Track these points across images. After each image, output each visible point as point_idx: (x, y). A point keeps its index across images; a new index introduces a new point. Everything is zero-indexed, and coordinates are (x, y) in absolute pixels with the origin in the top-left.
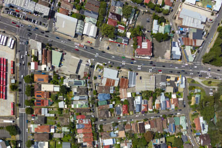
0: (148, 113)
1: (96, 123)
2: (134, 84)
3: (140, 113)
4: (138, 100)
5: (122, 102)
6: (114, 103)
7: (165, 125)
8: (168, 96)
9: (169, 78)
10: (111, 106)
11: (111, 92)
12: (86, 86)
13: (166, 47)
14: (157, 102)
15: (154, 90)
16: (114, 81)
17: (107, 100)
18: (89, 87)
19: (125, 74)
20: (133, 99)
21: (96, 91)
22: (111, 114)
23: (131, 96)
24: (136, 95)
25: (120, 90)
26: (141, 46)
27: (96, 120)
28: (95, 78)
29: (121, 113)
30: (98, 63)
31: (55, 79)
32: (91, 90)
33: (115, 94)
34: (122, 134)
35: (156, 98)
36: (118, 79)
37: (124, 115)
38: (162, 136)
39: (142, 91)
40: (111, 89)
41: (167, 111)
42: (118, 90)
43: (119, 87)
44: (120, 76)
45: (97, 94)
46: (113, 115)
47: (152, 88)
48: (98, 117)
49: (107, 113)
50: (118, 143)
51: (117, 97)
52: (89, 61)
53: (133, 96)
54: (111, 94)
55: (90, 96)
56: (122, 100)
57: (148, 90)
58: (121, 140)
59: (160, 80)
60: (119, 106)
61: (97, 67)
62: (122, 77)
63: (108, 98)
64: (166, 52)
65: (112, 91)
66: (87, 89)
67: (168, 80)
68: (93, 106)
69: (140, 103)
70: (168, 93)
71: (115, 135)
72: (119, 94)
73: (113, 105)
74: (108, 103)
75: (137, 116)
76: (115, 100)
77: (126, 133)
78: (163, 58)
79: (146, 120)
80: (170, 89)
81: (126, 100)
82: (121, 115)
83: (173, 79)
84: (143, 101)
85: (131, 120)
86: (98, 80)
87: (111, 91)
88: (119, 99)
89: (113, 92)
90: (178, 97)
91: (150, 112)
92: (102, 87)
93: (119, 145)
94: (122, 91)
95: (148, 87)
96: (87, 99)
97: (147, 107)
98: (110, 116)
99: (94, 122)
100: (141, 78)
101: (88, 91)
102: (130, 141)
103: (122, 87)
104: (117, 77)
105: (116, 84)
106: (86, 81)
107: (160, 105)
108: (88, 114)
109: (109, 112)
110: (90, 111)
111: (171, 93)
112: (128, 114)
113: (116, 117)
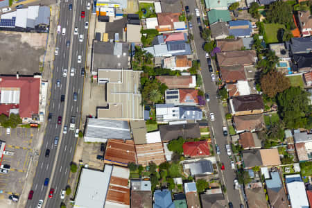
0: (203, 88)
3: (203, 109)
4: (167, 114)
5: (176, 157)
6: (179, 181)
7: (235, 45)
8: (151, 37)
9: (98, 36)
10: (190, 188)
11: (149, 188)
13: (12, 45)
14: (171, 65)
15: (138, 73)
16: (113, 179)
17: (173, 200)
19: (90, 150)
20: (165, 129)
23: (158, 133)
25: (141, 162)
26: (12, 106)
29: (209, 162)
33: (153, 178)
34: (271, 157)
36: (108, 168)
37: (213, 154)
39: (142, 104)
40: (138, 187)
41: (193, 42)
42: (140, 167)
43: (131, 166)
44: (96, 164)
46: (214, 184)
47: (132, 78)
50: (297, 168)
51: (160, 171)
53: (155, 127)
54: (154, 189)
56: (169, 158)
57: (137, 86)
58: (285, 159)
59: (107, 57)
62: (99, 157)
63: (168, 197)
64: (26, 44)
65: (146, 186)
67: (105, 38)
69: (177, 109)
70: (143, 39)
71: (276, 176)
72: (152, 165)
73: (186, 181)
74: (180, 196)
75: (213, 117)
76: (170, 177)
77: (266, 145)
78: (43, 51)
79: (222, 92)
80: (133, 34)
81: (169, 148)
82: (212, 160)
83: (101, 27)
84: (168, 101)
85: (225, 134)
87: (143, 188)
88: (165, 165)
89: (149, 183)
90: (154, 14)
91: (198, 83)
93: (302, 164)
94: (143, 158)
97: (186, 91)
102: (288, 133)
103: (132, 157)
105: (124, 173)
107: (178, 57)
111: (142, 32)
112: (209, 141)
113: (221, 174)
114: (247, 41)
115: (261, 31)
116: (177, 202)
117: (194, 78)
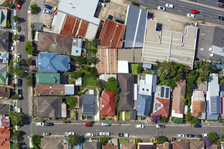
0: (170, 124)
1: (24, 128)
2: (140, 39)
3: (148, 119)
4: (146, 84)
5: (102, 84)
6: (79, 82)
10: (69, 89)
11: (74, 53)
12: (9, 26)
14: (196, 96)
15: (190, 64)
16: (86, 24)
17: (61, 73)
18: (15, 31)
19: (118, 11)
21: (34, 44)
22: (68, 112)
23: (127, 72)
24: (141, 70)
25: (100, 51)
27: (25, 120)
28: (36, 10)
29: (95, 114)
32: (22, 39)
33: (83, 60)
35: (195, 86)
36: (97, 21)
37: (103, 119)
39: (158, 62)
40: (75, 44)
42: (95, 52)
44: (104, 13)
45: (35, 53)
46: (72, 114)
47: (185, 57)
48: (30, 113)
49: (56, 106)
51: (89, 69)
53: (135, 72)
54: (72, 58)
55: (16, 56)
56: (102, 77)
57: (176, 60)
59: (211, 39)
60: (91, 92)
62: (110, 17)
65: (76, 51)
66: (11, 35)
68: (20, 82)
69: (150, 94)
72: (96, 61)
73: (77, 89)
74: (64, 80)
75: (139, 126)
76: (83, 75)
79: (163, 139)
81: (111, 80)
82: (97, 118)
84: (159, 87)
85: (120, 135)
86: (44, 17)
87: (74, 49)
88: (95, 73)
89: (79, 54)
91: (177, 121)
92: (50, 36)
95: (175, 52)
96: (5, 61)
97: (169, 106)
98: (64, 115)
99: (19, 125)
100: (159, 27)
101: (10, 41)
103: (105, 44)
104: (96, 15)
105: (90, 34)
106: (9, 13)
107: (204, 105)
108: (6, 102)
109: (64, 106)
110: (12, 94)
112: (115, 118)
113: (82, 122)
116: (58, 76)
117: (181, 116)
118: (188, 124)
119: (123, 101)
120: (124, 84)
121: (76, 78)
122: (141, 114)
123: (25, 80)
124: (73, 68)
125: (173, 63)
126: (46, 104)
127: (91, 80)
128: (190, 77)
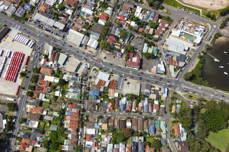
0: (132, 113)
1: (84, 113)
2: (122, 87)
3: (124, 111)
4: (124, 100)
5: (109, 100)
6: (102, 99)
7: (145, 126)
8: (151, 102)
9: (154, 87)
10: (99, 101)
11: (101, 90)
12: (82, 82)
13: (153, 64)
14: (140, 105)
15: (138, 95)
16: (105, 82)
17: (97, 96)
18: (83, 84)
19: (116, 78)
20: (119, 99)
21: (89, 88)
22: (98, 109)
23: (118, 96)
24: (122, 96)
25: (109, 90)
26: (132, 60)
27: (84, 110)
28: (90, 78)
30: (95, 67)
31: (58, 73)
32: (85, 86)
33: (104, 92)
34: (105, 127)
35: (140, 101)
36: (109, 81)
37: (109, 111)
38: (141, 135)
39: (128, 94)
40: (102, 88)
41: (149, 114)
43: (108, 87)
44: (111, 79)
45: (89, 90)
46: (100, 109)
47: (137, 93)
48: (86, 108)
49: (94, 106)
50: (100, 134)
51: (106, 95)
52: (88, 64)
53: (120, 96)
54: (100, 92)
55: (83, 91)
56: (110, 98)
57: (134, 93)
58: (103, 132)
59: (145, 87)
60: (106, 102)
61: (93, 70)
62: (113, 80)
63: (97, 95)
64: (153, 67)
65: (102, 90)
66: (82, 85)
67: (152, 88)
68: (84, 99)
69: (125, 103)
70: (151, 99)
71: (98, 127)
72: (108, 93)
73: (101, 101)
74: (98, 98)
75: (121, 114)
76: (104, 97)
77: (109, 127)
78: (150, 71)
79: (129, 118)
80: (153, 96)
81: (113, 99)
82: (108, 110)
83: (157, 88)
84: (128, 101)
85: (115, 116)
86: (93, 80)
88: (108, 97)
90: (160, 104)
91: (134, 112)
92: (94, 85)
93: (101, 136)
94: (111, 91)
95: (133, 91)
96: (79, 92)
97: (131, 108)
98: (97, 109)
99: (83, 112)
100: (128, 83)
101: (82, 87)
102: (111, 134)
103: (111, 88)
104: (109, 79)
105: (107, 85)
106: (82, 79)
107: (143, 107)
108: (79, 105)
109: (97, 106)
110: (81, 102)
111: (154, 99)
112: (114, 111)
113: (103, 112)
114: (146, 130)
115: (151, 137)
116: (96, 97)
117: (135, 111)
118: (137, 114)
119: (116, 105)
120: (116, 100)
121: (101, 98)
122: (122, 110)
123: (85, 99)
124: (100, 95)
125: (132, 94)
126: (91, 105)
127: (106, 99)
128: (138, 99)
